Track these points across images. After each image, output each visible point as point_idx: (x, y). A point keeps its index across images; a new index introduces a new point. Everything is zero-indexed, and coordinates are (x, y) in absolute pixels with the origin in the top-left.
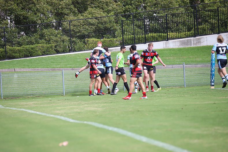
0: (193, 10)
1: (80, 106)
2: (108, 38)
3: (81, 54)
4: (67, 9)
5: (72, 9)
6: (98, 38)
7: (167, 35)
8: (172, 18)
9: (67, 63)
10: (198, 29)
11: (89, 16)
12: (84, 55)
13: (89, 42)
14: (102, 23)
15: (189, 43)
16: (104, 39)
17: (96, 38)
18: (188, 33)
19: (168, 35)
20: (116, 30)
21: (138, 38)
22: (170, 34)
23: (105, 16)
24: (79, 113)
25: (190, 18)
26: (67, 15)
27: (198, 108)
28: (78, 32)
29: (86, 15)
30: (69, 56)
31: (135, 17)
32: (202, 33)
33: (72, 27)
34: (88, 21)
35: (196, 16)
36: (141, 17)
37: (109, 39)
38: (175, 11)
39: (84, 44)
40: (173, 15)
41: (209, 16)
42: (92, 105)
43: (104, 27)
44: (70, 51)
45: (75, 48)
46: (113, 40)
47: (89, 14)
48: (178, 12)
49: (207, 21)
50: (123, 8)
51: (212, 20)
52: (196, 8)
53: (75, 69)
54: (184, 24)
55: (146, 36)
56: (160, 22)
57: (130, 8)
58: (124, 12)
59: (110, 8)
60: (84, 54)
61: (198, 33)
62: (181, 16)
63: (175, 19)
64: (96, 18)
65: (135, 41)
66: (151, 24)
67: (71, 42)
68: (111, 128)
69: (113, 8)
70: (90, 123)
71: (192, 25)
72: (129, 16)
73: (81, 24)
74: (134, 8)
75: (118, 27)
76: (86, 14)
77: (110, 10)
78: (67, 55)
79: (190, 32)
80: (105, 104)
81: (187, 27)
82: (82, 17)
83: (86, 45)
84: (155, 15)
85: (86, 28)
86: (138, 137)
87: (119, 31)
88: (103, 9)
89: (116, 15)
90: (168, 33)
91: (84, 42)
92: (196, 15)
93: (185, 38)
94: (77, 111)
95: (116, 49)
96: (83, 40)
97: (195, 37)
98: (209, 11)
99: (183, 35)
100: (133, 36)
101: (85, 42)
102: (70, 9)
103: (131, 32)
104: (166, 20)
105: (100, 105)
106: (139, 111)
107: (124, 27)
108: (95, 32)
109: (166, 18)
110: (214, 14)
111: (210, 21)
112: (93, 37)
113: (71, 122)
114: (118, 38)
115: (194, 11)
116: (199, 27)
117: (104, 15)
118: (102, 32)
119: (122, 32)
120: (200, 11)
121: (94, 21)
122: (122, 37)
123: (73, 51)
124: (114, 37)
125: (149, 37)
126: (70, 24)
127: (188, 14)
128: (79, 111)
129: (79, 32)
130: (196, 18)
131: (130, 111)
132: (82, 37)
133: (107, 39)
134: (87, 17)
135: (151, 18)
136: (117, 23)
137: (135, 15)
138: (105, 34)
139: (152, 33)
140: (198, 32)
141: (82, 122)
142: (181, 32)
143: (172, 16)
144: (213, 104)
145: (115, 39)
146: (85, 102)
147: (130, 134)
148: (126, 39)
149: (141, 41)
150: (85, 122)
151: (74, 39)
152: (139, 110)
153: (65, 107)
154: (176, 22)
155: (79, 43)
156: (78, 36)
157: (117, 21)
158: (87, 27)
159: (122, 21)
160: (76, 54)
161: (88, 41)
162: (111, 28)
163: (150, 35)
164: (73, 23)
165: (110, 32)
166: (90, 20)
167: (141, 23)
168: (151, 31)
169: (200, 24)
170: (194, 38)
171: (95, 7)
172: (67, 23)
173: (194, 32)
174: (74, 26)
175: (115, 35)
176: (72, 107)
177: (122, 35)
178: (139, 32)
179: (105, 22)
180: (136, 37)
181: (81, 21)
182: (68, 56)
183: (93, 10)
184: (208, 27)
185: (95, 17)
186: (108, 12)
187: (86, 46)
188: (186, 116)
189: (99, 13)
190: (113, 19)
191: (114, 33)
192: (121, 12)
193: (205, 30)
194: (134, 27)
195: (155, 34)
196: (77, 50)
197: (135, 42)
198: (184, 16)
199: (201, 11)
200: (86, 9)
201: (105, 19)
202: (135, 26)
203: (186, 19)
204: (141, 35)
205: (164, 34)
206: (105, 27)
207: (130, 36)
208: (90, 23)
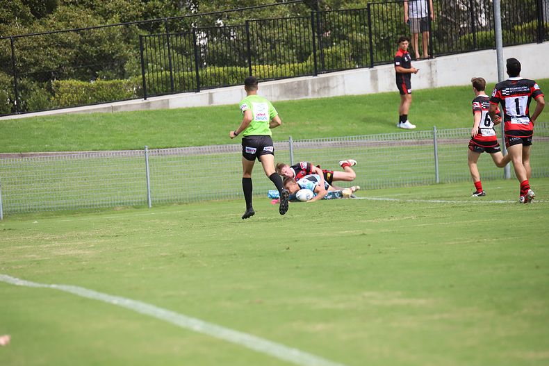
0: (309, 10)
1: (41, 246)
2: (108, 78)
3: (43, 118)
4: (5, 7)
5: (19, 8)
6: (82, 80)
7: (251, 70)
8: (261, 28)
9: (8, 141)
10: (322, 55)
11: (60, 24)
12: (50, 120)
13: (61, 89)
14: (92, 43)
15: (303, 90)
16: (99, 81)
17: (77, 78)
18: (300, 65)
19: (253, 71)
20: (126, 59)
21: (180, 78)
22: (257, 69)
23: (99, 25)
24: (38, 262)
25: (302, 30)
26: (6, 23)
27: (324, 246)
28: (35, 64)
29: (52, 23)
30: (11, 124)
31: (170, 27)
32: (332, 66)
33: (18, 53)
34: (56, 37)
35: (318, 25)
36: (186, 28)
37: (111, 82)
38: (267, 14)
39: (50, 94)
40: (263, 22)
41: (347, 25)
42: (69, 244)
43: (96, 52)
44: (13, 112)
45: (26, 103)
46: (121, 83)
47: (60, 21)
48: (275, 14)
49: (344, 37)
50: (141, 5)
51: (354, 33)
52: (316, 5)
53: (27, 155)
54: (289, 43)
55: (200, 73)
56: (232, 39)
57: (157, 8)
58: (145, 16)
59: (110, 6)
60: (48, 117)
61: (324, 66)
62: (282, 26)
63: (268, 33)
64: (77, 30)
65: (172, 85)
66: (211, 46)
67: (17, 89)
68: (116, 300)
69: (116, 4)
70: (64, 288)
71: (309, 47)
72: (157, 25)
73: (40, 45)
74: (168, 7)
75: (131, 53)
76: (52, 19)
77: (110, 12)
78: (6, 121)
79: (305, 64)
80: (103, 241)
81: (296, 51)
82: (41, 28)
83: (54, 96)
84: (219, 21)
85: (51, 55)
86: (181, 321)
87: (134, 61)
88: (94, 9)
89: (125, 22)
90: (253, 67)
91: (49, 89)
92: (318, 22)
93: (293, 77)
94: (35, 258)
95: (126, 105)
96: (45, 84)
97: (316, 75)
98: (347, 12)
99: (288, 70)
100: (168, 73)
101: (51, 88)
102: (14, 9)
103: (163, 62)
104: (248, 34)
105: (90, 244)
106: (184, 256)
107: (144, 52)
108: (74, 63)
109: (247, 30)
110: (360, 18)
111: (350, 35)
112: (70, 76)
113: (19, 286)
114: (131, 80)
115: (312, 13)
116: (325, 50)
117: (96, 22)
118: (93, 63)
119: (142, 63)
120: (326, 12)
121: (71, 37)
122: (141, 76)
123: (23, 112)
124: (123, 75)
125: (206, 76)
126: (12, 45)
127: (299, 20)
128: (38, 258)
129: (37, 63)
130: (318, 29)
131: (162, 256)
132: (44, 76)
133: (104, 82)
134: (54, 27)
135: (212, 30)
136: (127, 41)
137: (172, 23)
138: (100, 68)
139: (214, 65)
140: (323, 62)
141: (46, 286)
142: (281, 64)
143: (260, 24)
144: (361, 235)
145: (124, 81)
146: (54, 236)
147: (161, 313)
148: (151, 81)
149: (189, 85)
150: (53, 286)
151: (24, 82)
152: (185, 252)
153: (4, 250)
154: (269, 40)
155: (38, 92)
156: (34, 73)
157: (128, 38)
158: (55, 51)
159: (141, 36)
160: (30, 118)
161: (58, 86)
162: (113, 54)
163: (208, 70)
164: (21, 41)
165: (113, 65)
166: (61, 35)
167: (187, 41)
168: (212, 62)
169: (328, 43)
170: (315, 77)
171: (74, 3)
172: (6, 42)
173: (313, 63)
174: (24, 49)
175: (124, 72)
176: (20, 247)
177: (141, 72)
178: (183, 63)
179: (100, 40)
180: (176, 75)
181: (41, 38)
182: (8, 123)
183: (71, 11)
184: (347, 51)
185: (74, 27)
186: (106, 14)
187: (53, 98)
188: (297, 267)
189: (84, 18)
190: (118, 31)
191: (122, 67)
192: (137, 16)
193: (339, 59)
194: (171, 51)
195: (221, 69)
196: (31, 108)
197: (172, 89)
198: (289, 25)
199: (330, 12)
200: (51, 8)
201: (98, 33)
202: (173, 48)
203: (293, 31)
204: (188, 71)
205: (243, 69)
206: (101, 51)
207: (160, 73)
208: (62, 42)
